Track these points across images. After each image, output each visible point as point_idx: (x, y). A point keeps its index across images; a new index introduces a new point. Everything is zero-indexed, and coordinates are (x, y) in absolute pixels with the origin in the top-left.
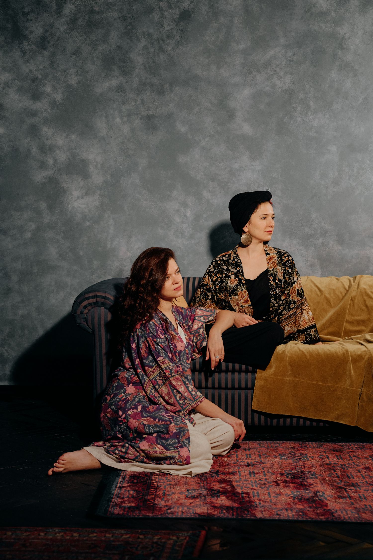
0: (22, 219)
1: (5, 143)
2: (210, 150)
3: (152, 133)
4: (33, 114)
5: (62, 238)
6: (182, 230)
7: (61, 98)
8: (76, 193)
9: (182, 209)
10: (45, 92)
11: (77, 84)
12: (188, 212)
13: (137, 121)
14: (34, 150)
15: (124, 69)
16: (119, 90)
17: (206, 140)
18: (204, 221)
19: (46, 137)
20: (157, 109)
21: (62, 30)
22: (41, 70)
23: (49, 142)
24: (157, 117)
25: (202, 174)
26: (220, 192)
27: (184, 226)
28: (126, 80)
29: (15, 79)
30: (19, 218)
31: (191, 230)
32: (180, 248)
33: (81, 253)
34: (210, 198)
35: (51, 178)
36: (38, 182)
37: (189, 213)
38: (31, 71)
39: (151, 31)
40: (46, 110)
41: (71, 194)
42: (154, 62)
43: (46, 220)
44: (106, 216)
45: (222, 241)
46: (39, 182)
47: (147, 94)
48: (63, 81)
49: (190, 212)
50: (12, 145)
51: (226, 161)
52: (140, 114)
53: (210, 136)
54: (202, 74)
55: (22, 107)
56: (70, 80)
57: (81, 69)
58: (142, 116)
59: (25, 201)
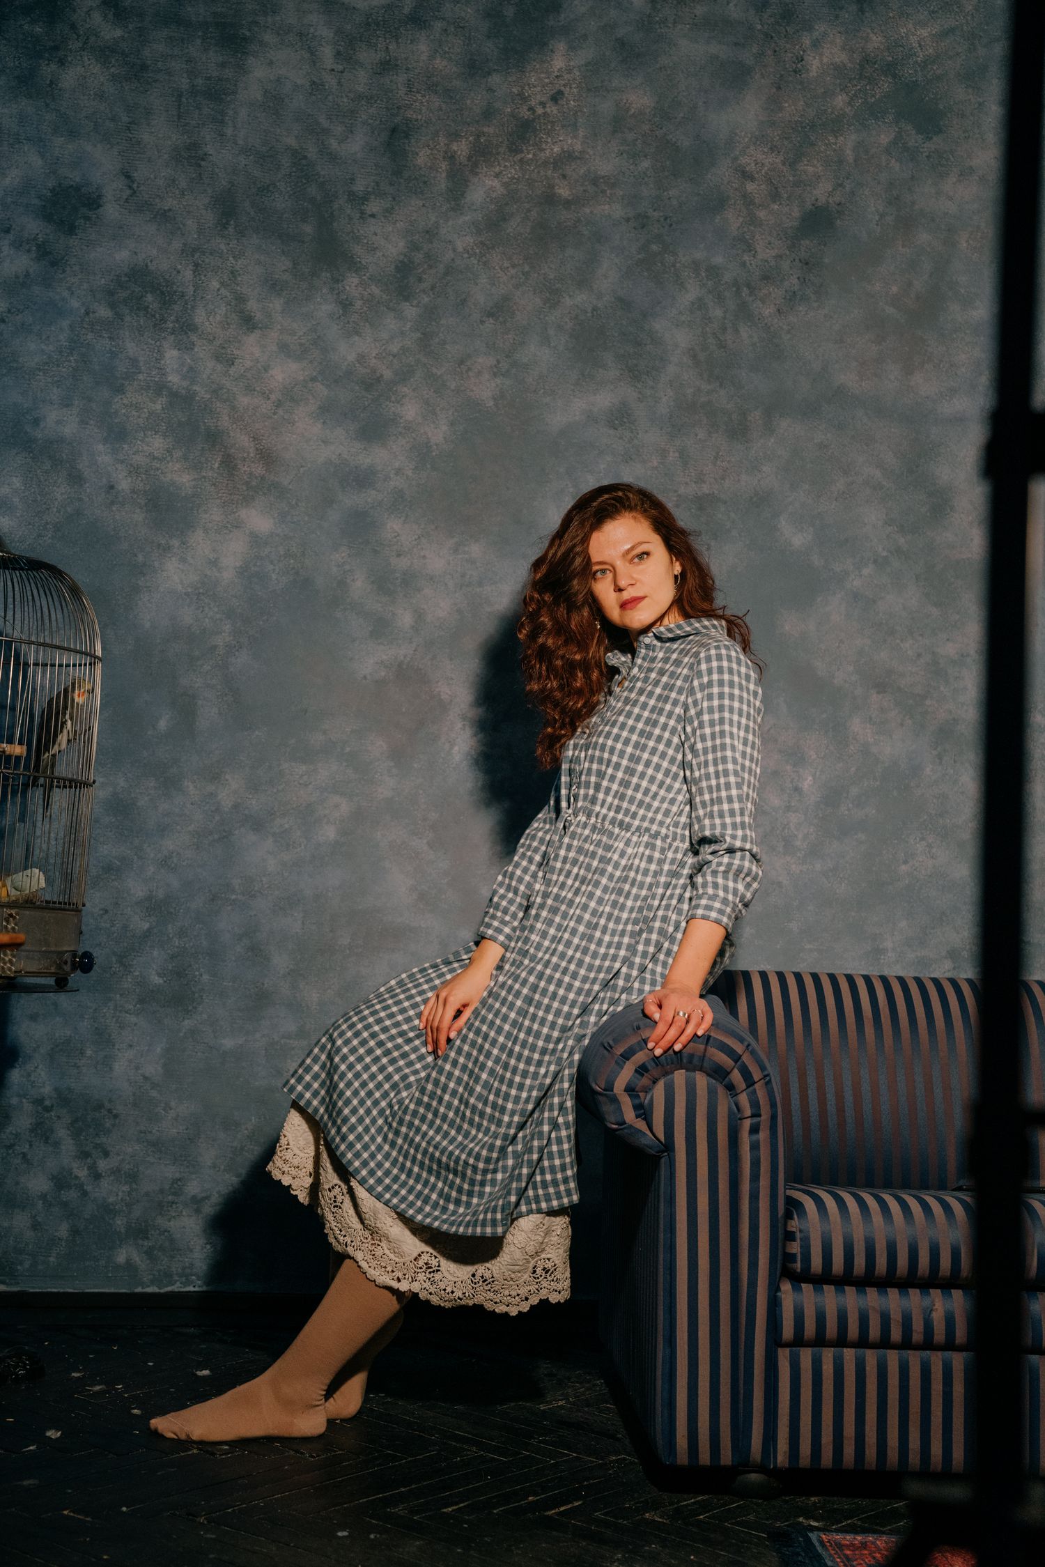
0: (310, 786)
1: (272, 562)
2: (874, 602)
4: (362, 479)
5: (428, 843)
6: (786, 831)
7: (445, 438)
9: (789, 768)
10: (401, 417)
11: (495, 399)
12: (807, 779)
14: (359, 585)
15: (635, 362)
16: (617, 422)
17: (866, 571)
18: (850, 805)
19: (395, 547)
20: (723, 479)
21: (460, 246)
22: (391, 357)
23: (403, 563)
24: (724, 502)
25: (851, 668)
26: (902, 725)
27: (794, 818)
28: (640, 392)
29: (313, 379)
30: (301, 782)
31: (812, 831)
32: (780, 884)
34: (870, 740)
35: (405, 667)
36: (365, 677)
37: (807, 783)
38: (361, 358)
39: (718, 260)
40: (399, 471)
42: (722, 346)
43: (386, 786)
45: (903, 867)
46: (368, 677)
47: (696, 435)
48: (453, 391)
49: (810, 778)
50: (293, 568)
51: (921, 635)
52: (676, 491)
53: (875, 561)
54: (861, 386)
55: (330, 460)
56: (474, 389)
57: (507, 356)
58: (679, 496)
59: (325, 733)
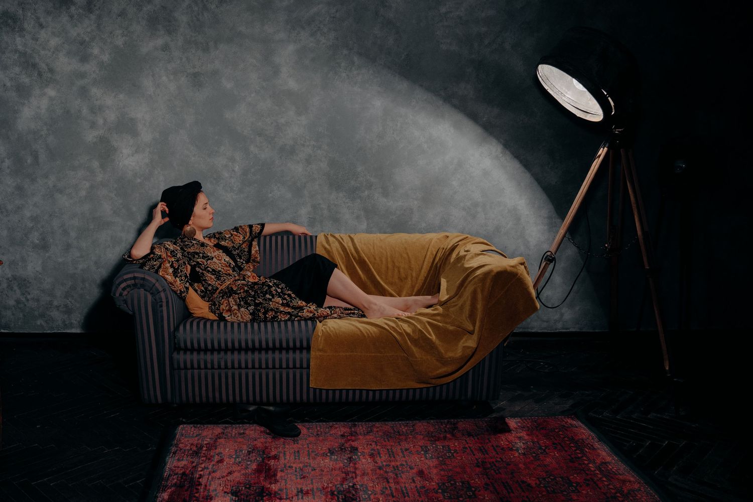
0: (76, 178)
1: (57, 106)
2: (256, 106)
3: (198, 90)
4: (82, 75)
5: (115, 195)
6: (231, 185)
7: (108, 59)
8: (126, 152)
9: (230, 164)
10: (93, 53)
11: (123, 45)
13: (183, 79)
14: (85, 111)
15: (169, 28)
16: (164, 49)
17: (252, 95)
18: (252, 175)
19: (95, 97)
20: (202, 66)
22: (88, 33)
23: (98, 103)
24: (203, 74)
25: (249, 129)
26: (268, 147)
27: (233, 180)
28: (171, 38)
29: (64, 43)
30: (73, 177)
31: (239, 184)
32: (229, 202)
33: (134, 209)
34: (257, 153)
35: (102, 137)
36: (90, 142)
37: (237, 168)
38: (78, 35)
40: (94, 72)
41: (122, 153)
42: (198, 20)
43: (100, 177)
44: (156, 173)
45: (270, 195)
47: (192, 52)
48: (109, 43)
49: (237, 167)
50: (64, 107)
51: (272, 116)
52: (186, 71)
53: (256, 92)
54: (247, 31)
55: (72, 70)
56: (116, 41)
57: (126, 30)
58: (187, 73)
59: (78, 160)
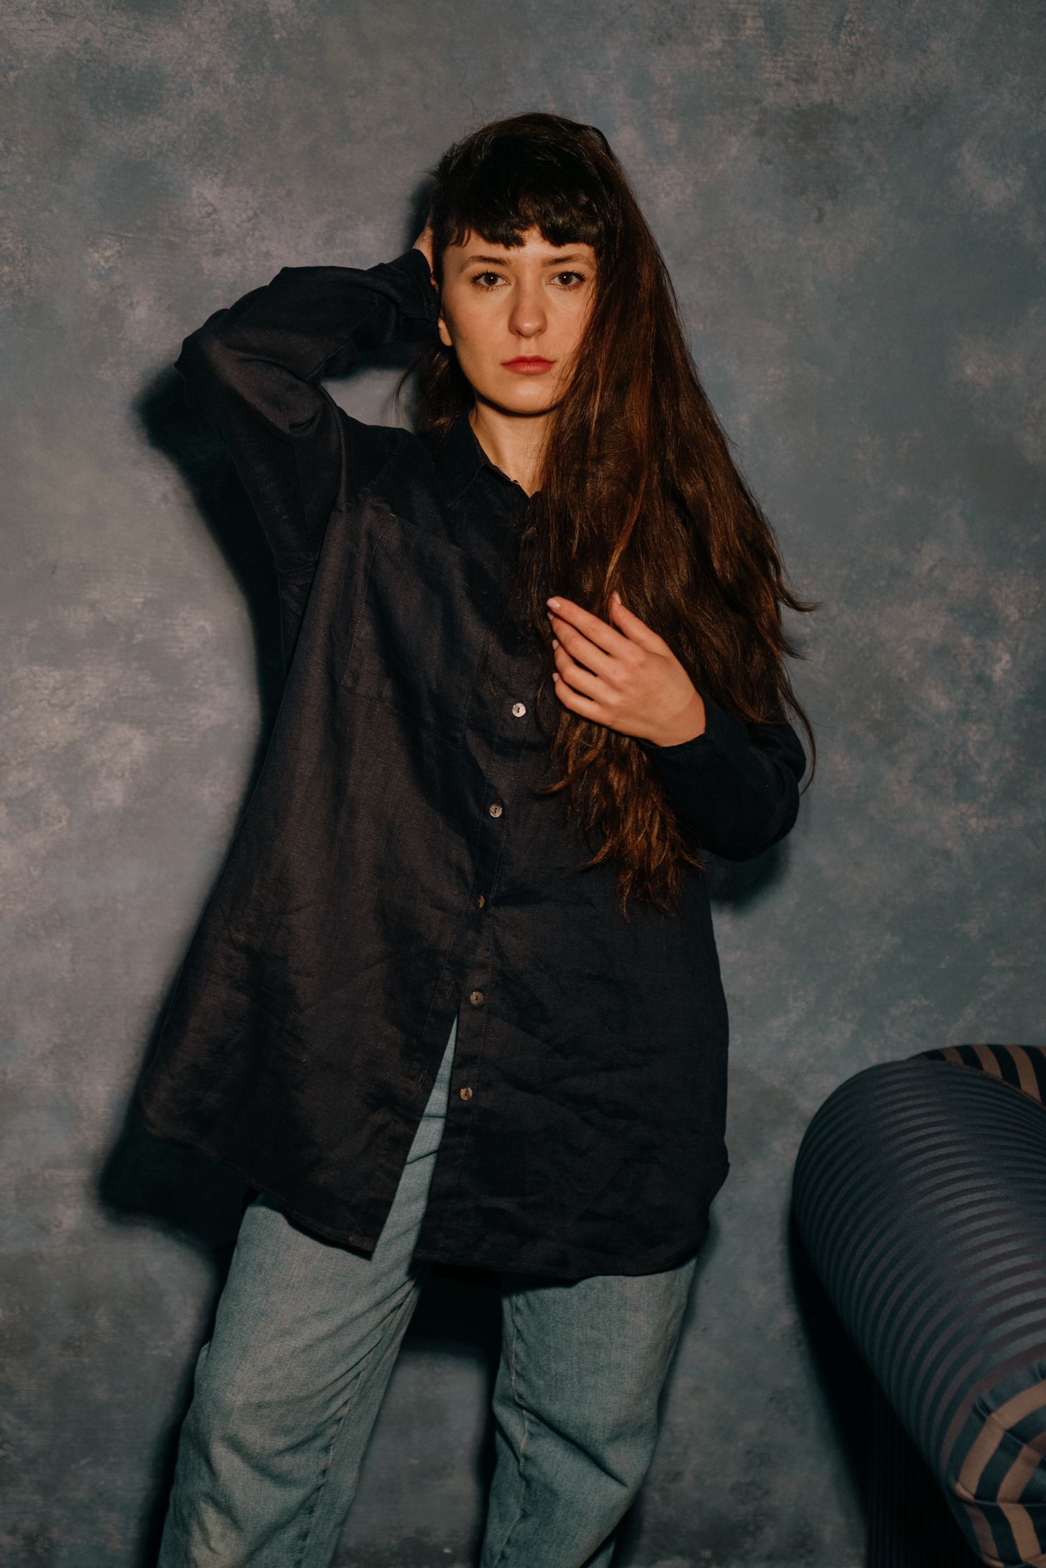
0: (72, 709)
3: (815, 214)
4: (134, 93)
6: (960, 757)
9: (967, 640)
12: (1000, 660)
19: (211, 235)
20: (852, 72)
24: (853, 121)
27: (974, 734)
30: (54, 701)
31: (1008, 754)
32: (947, 855)
40: (208, 76)
49: (1007, 657)
50: (11, 283)
52: (757, 102)
55: (68, 54)
58: (764, 111)
59: (93, 606)
